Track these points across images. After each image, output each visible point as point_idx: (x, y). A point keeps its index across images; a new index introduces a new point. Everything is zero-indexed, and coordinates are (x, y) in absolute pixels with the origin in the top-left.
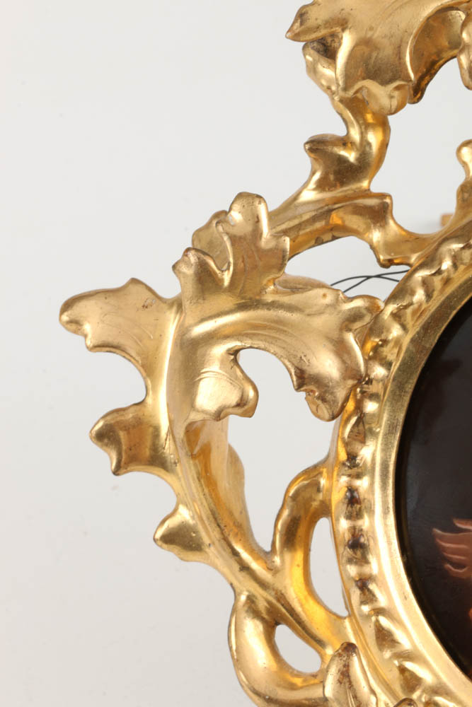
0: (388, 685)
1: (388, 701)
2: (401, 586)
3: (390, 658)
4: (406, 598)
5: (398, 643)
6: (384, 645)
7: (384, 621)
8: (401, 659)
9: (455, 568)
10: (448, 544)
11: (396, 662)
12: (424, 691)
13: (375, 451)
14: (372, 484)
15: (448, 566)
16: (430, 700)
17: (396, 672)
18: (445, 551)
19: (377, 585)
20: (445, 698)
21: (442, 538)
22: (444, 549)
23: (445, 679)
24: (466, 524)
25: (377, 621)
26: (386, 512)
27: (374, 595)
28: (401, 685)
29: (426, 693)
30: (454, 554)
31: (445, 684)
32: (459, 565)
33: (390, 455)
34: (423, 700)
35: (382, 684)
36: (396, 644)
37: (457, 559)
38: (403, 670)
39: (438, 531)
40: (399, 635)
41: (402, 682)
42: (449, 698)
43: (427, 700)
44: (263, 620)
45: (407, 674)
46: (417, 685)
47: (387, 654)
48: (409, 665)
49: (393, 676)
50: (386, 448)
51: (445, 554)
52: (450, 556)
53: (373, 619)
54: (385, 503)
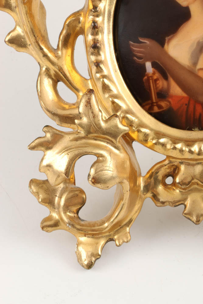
0: (106, 109)
1: (106, 116)
2: (115, 66)
3: (108, 97)
4: (116, 71)
5: (112, 91)
6: (105, 91)
7: (106, 81)
8: (113, 98)
9: (138, 59)
10: (136, 48)
11: (111, 99)
12: (122, 112)
13: (105, 5)
14: (103, 20)
15: (135, 58)
16: (125, 116)
17: (110, 103)
18: (134, 52)
19: (104, 65)
20: (131, 115)
21: (133, 45)
22: (134, 50)
23: (131, 107)
24: (144, 40)
25: (103, 81)
26: (109, 33)
27: (102, 70)
28: (112, 109)
29: (123, 113)
30: (138, 53)
31: (131, 109)
32: (140, 58)
33: (112, 8)
34: (122, 116)
35: (104, 108)
36: (111, 91)
37: (139, 55)
38: (113, 102)
39: (131, 43)
40: (112, 87)
41: (113, 108)
42: (133, 115)
43: (123, 116)
44: (52, 79)
45: (115, 104)
46: (119, 109)
47: (107, 95)
48: (116, 100)
49: (109, 105)
50: (110, 5)
51: (134, 53)
52: (136, 54)
53: (101, 80)
54: (109, 29)
